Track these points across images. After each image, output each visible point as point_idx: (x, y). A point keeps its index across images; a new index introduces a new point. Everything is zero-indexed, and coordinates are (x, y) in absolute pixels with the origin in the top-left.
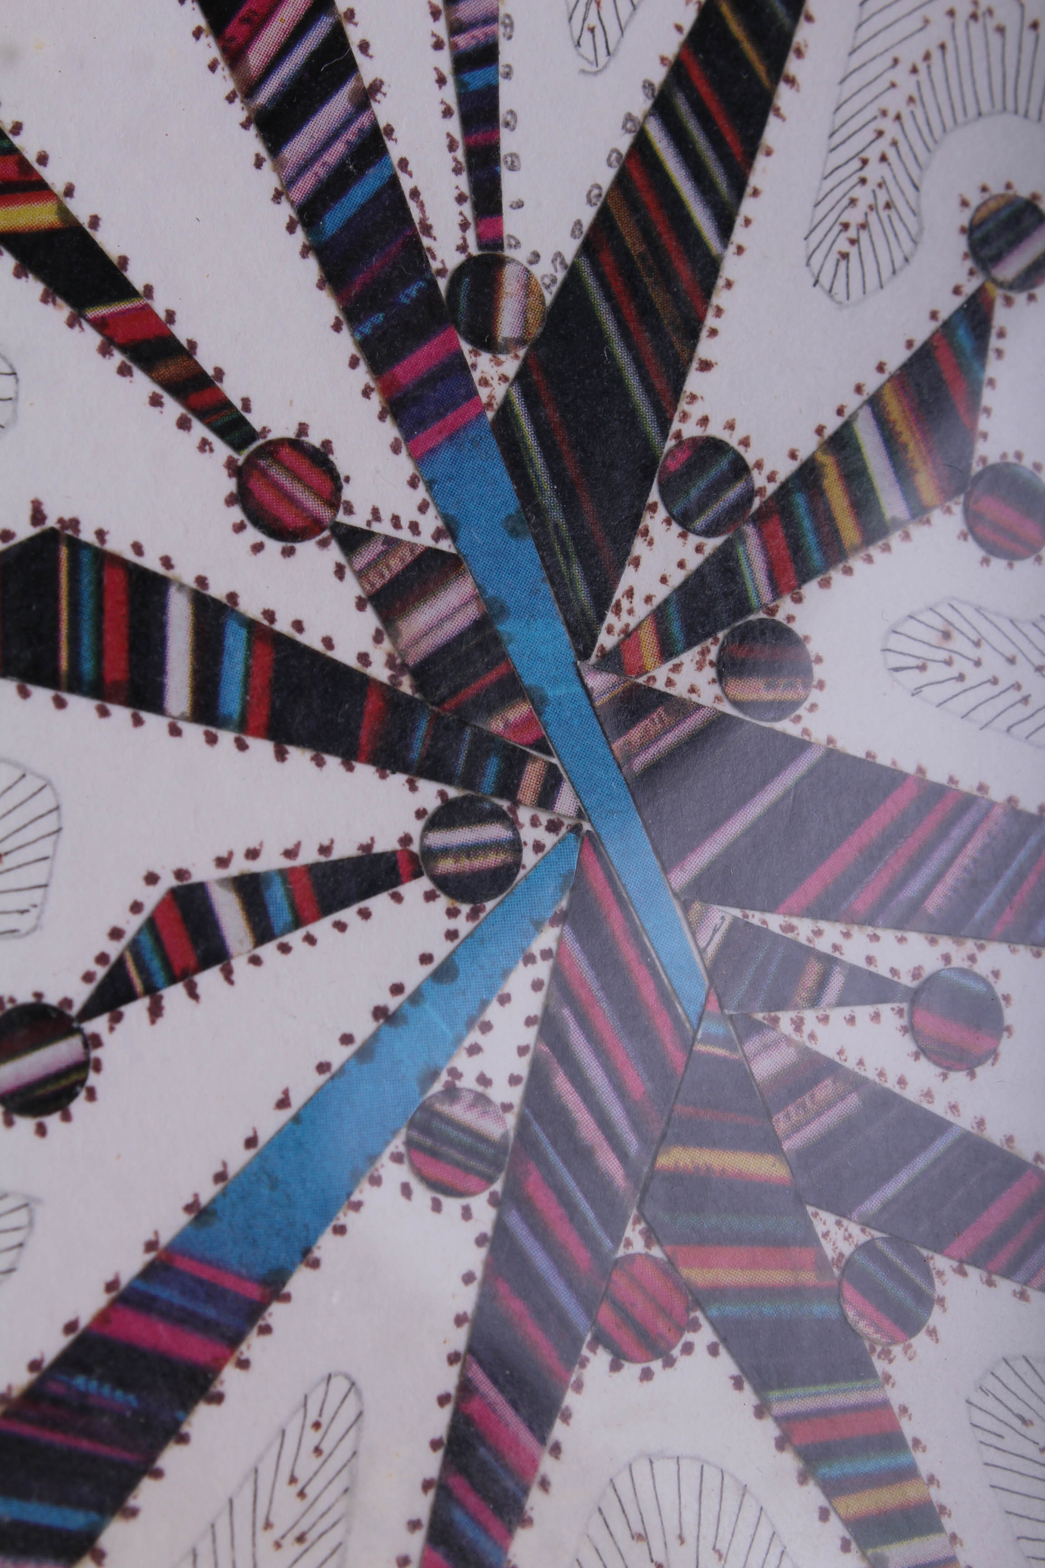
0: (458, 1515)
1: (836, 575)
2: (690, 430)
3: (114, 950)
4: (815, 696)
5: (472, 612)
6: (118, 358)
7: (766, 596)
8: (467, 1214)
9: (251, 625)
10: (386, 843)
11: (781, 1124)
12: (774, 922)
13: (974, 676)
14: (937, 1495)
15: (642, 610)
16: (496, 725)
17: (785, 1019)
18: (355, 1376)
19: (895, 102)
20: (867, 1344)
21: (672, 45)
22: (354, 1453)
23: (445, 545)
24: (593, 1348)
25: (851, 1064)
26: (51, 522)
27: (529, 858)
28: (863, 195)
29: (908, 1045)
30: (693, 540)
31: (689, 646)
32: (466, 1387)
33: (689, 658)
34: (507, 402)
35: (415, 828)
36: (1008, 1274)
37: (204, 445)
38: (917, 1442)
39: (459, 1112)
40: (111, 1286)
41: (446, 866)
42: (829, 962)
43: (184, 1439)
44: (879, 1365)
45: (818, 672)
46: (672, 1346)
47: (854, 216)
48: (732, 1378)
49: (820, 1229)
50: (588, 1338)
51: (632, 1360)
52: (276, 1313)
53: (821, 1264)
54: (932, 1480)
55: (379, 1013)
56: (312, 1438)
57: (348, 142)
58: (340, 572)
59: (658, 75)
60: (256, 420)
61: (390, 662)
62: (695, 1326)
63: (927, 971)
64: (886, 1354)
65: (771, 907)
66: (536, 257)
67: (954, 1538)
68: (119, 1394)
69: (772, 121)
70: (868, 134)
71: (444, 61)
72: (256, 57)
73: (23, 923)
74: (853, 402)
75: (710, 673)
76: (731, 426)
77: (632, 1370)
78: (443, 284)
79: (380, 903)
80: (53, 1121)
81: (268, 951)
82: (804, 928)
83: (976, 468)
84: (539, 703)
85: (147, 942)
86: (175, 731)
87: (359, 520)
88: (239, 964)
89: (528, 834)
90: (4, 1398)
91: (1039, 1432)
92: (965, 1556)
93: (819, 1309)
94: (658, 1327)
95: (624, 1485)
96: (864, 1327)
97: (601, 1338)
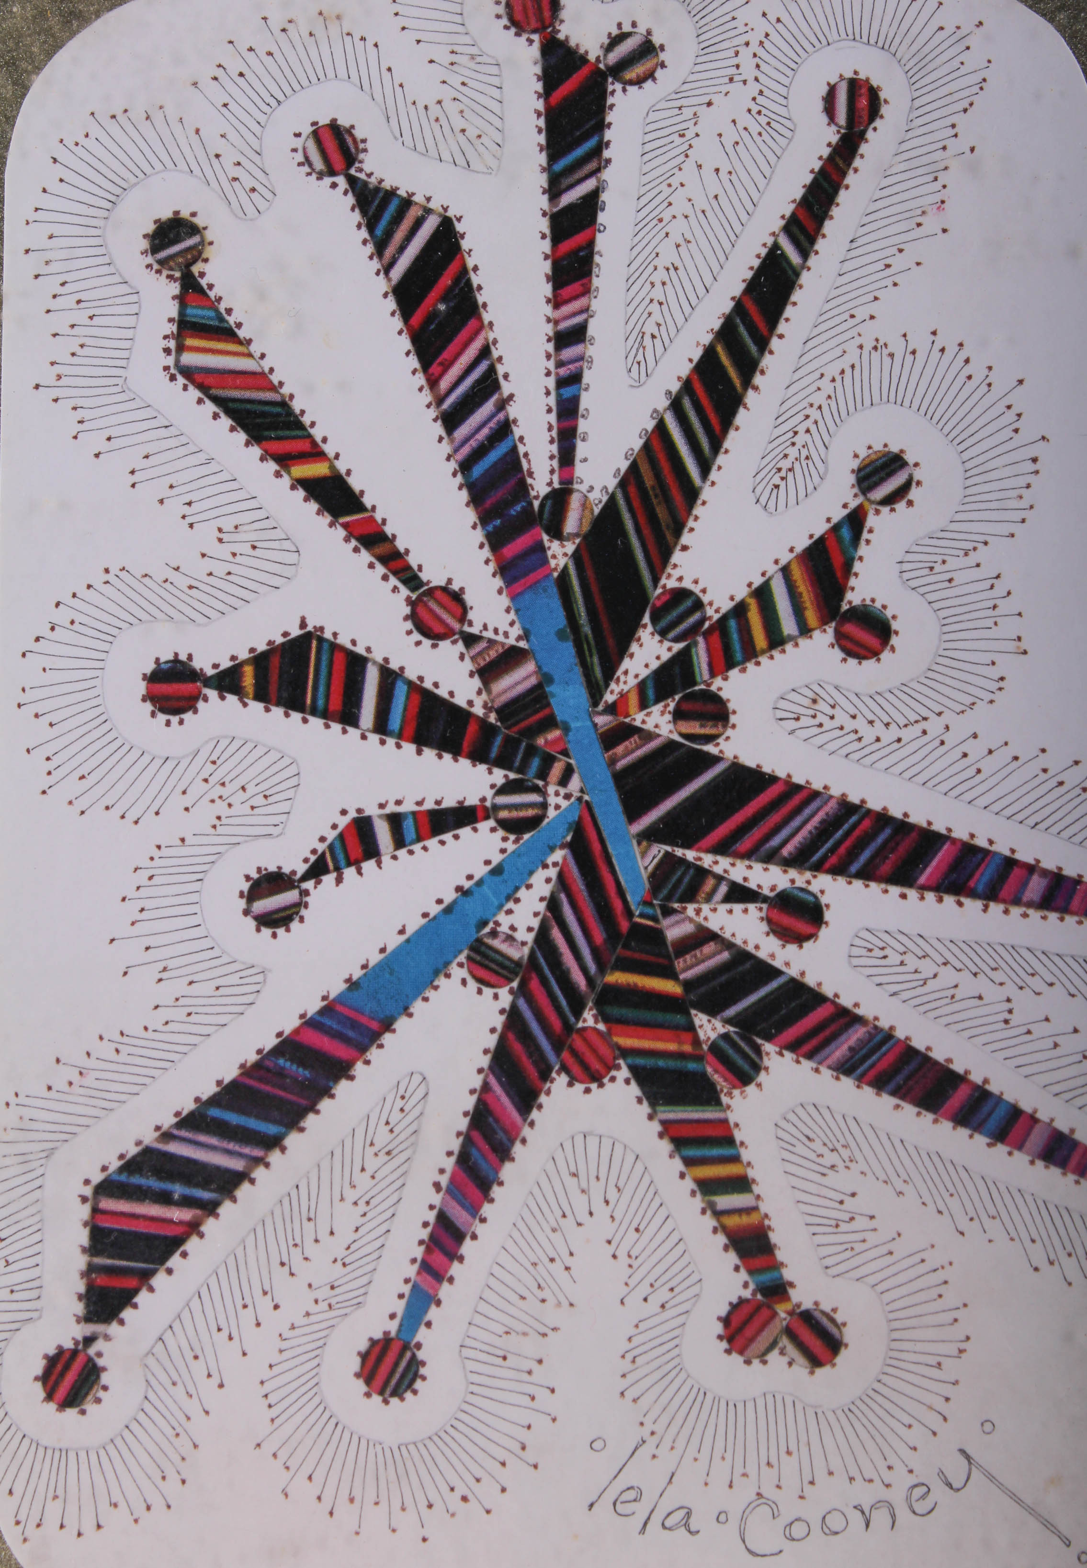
0: (474, 1152)
1: (750, 666)
2: (672, 584)
3: (321, 847)
4: (729, 732)
5: (533, 681)
6: (354, 543)
7: (706, 675)
8: (496, 997)
9: (410, 683)
10: (472, 800)
11: (679, 964)
12: (690, 855)
13: (828, 724)
14: (751, 1173)
15: (632, 682)
16: (540, 741)
17: (691, 909)
18: (427, 1075)
19: (819, 399)
20: (719, 1088)
21: (685, 370)
22: (421, 1114)
23: (522, 644)
24: (558, 1073)
25: (727, 935)
26: (310, 628)
27: (552, 813)
28: (793, 452)
29: (764, 927)
30: (667, 644)
31: (657, 701)
32: (486, 1087)
33: (657, 709)
34: (566, 567)
35: (489, 794)
36: (810, 1056)
37: (395, 589)
38: (742, 1143)
39: (496, 943)
40: (302, 1016)
41: (504, 814)
42: (720, 879)
43: (332, 1096)
44: (725, 1099)
45: (733, 719)
46: (604, 1077)
47: (785, 464)
48: (637, 1097)
49: (697, 1022)
50: (557, 1068)
51: (582, 1082)
52: (387, 1038)
53: (697, 1042)
54: (749, 1164)
55: (459, 889)
56: (400, 1103)
57: (491, 428)
58: (462, 657)
59: (675, 387)
60: (424, 576)
61: (485, 706)
62: (618, 1068)
63: (780, 888)
64: (729, 1094)
65: (688, 846)
66: (591, 489)
67: (758, 1197)
68: (301, 1070)
69: (741, 410)
70: (801, 417)
71: (551, 383)
72: (444, 384)
73: (275, 831)
74: (772, 569)
75: (668, 717)
76: (696, 582)
77: (579, 1087)
78: (536, 504)
79: (465, 832)
80: (281, 931)
81: (402, 853)
82: (707, 860)
83: (845, 607)
84: (566, 729)
85: (338, 845)
86: (364, 737)
87: (475, 630)
88: (386, 859)
89: (552, 800)
90: (242, 1066)
91: (817, 1146)
92: (764, 1208)
93: (692, 1066)
94: (597, 1066)
95: (568, 1146)
96: (716, 1077)
97: (564, 1069)
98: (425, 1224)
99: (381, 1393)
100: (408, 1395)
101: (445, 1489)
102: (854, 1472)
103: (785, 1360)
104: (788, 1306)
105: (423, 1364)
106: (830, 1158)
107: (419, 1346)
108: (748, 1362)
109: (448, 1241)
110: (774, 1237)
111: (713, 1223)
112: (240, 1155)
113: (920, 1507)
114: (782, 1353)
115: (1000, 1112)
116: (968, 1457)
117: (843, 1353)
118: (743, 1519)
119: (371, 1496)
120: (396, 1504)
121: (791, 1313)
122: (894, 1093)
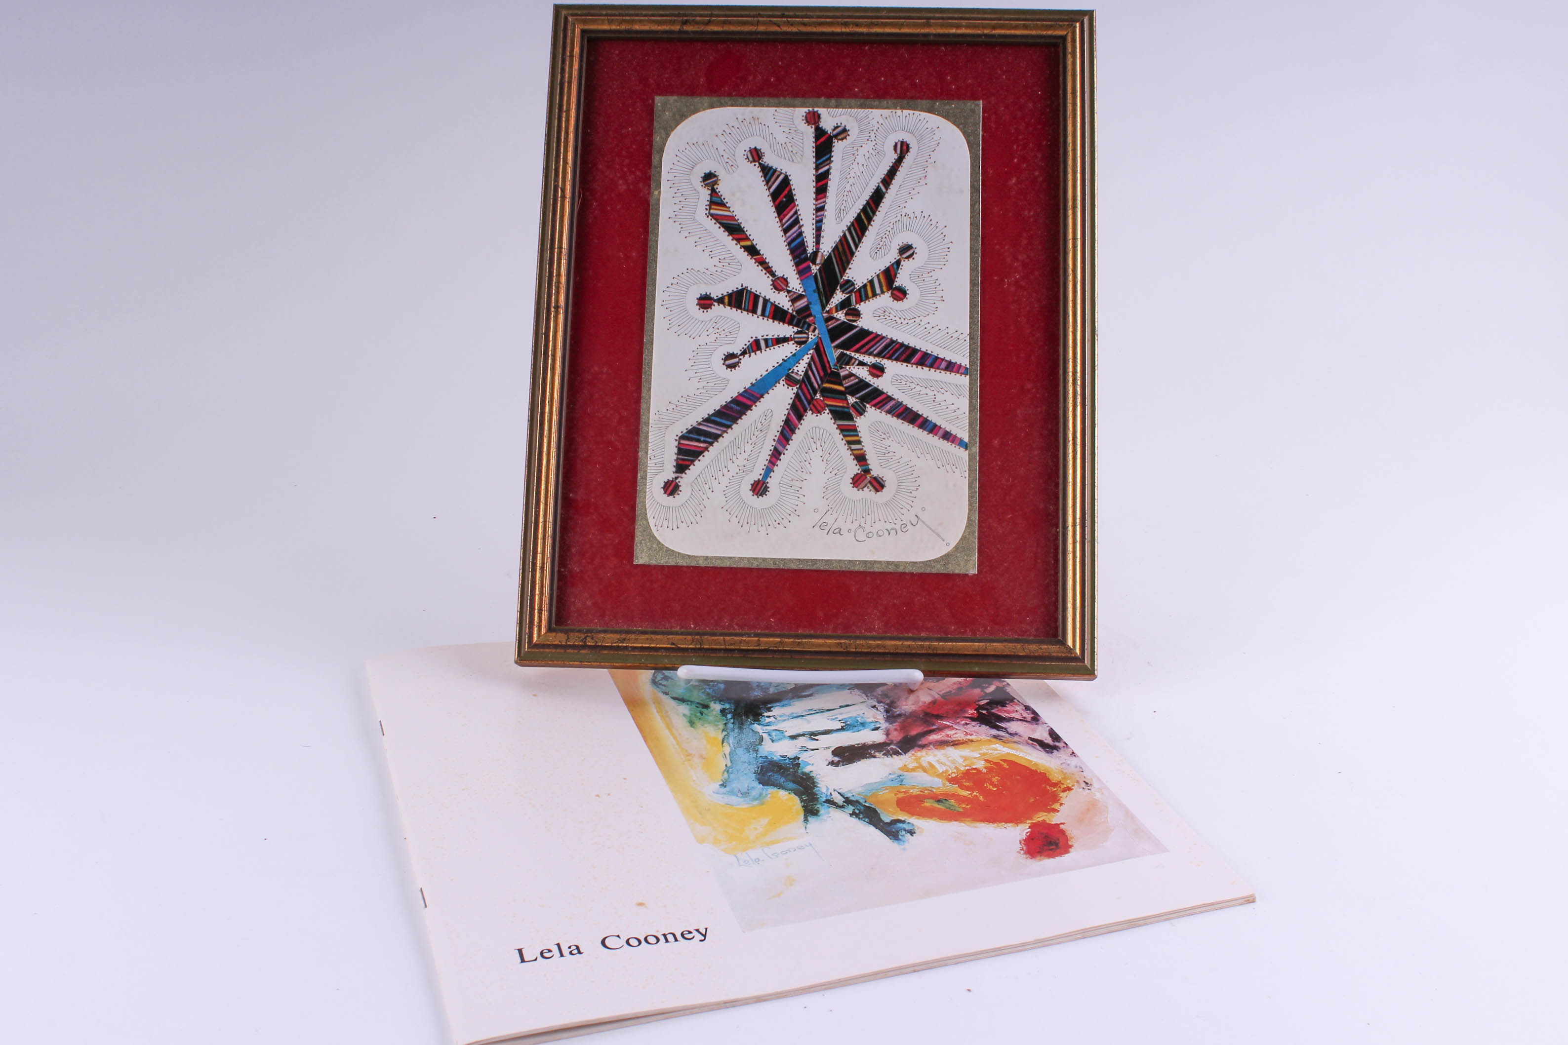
0: (785, 432)
1: (867, 302)
2: (846, 278)
3: (745, 347)
4: (860, 319)
5: (806, 303)
6: (757, 264)
7: (854, 304)
8: (792, 389)
9: (772, 303)
10: (788, 336)
11: (844, 382)
12: (848, 353)
13: (888, 318)
14: (861, 440)
15: (834, 305)
16: (807, 320)
17: (848, 367)
19: (889, 229)
20: (853, 416)
21: (852, 220)
22: (771, 421)
23: (803, 293)
24: (809, 411)
25: (858, 375)
26: (744, 287)
27: (810, 340)
28: (881, 243)
29: (868, 373)
30: (844, 295)
31: (841, 310)
32: (789, 413)
33: (840, 312)
34: (816, 273)
35: (793, 334)
36: (879, 408)
37: (768, 277)
38: (859, 431)
39: (793, 375)
40: (738, 393)
41: (796, 340)
42: (856, 359)
43: (746, 415)
44: (855, 419)
45: (861, 316)
46: (822, 412)
47: (879, 247)
48: (831, 418)
49: (848, 398)
50: (809, 409)
51: (815, 413)
52: (762, 400)
53: (848, 403)
54: (861, 437)
55: (783, 360)
56: (765, 417)
57: (797, 234)
58: (786, 296)
59: (849, 224)
60: (776, 274)
61: (792, 310)
62: (826, 410)
63: (873, 362)
64: (856, 418)
65: (847, 350)
66: (824, 251)
67: (863, 446)
68: (737, 407)
69: (867, 231)
70: (884, 234)
71: (814, 222)
72: (784, 221)
73: (732, 342)
74: (874, 275)
75: (844, 315)
76: (853, 278)
77: (815, 415)
78: (809, 255)
79: (785, 344)
80: (733, 369)
81: (768, 349)
82: (853, 354)
83: (894, 286)
84: (815, 317)
85: (750, 347)
86: (758, 317)
87: (790, 289)
88: (763, 351)
89: (810, 336)
90: (721, 406)
91: (880, 433)
92: (865, 449)
93: (846, 410)
94: (820, 409)
95: (811, 430)
96: (853, 413)
97: (811, 409)
98: (771, 450)
99: (757, 495)
100: (764, 496)
101: (773, 521)
102: (886, 520)
103: (869, 490)
104: (870, 475)
105: (769, 487)
106: (884, 436)
107: (768, 483)
108: (858, 490)
109: (777, 455)
110: (867, 457)
111: (851, 453)
112: (720, 430)
113: (904, 530)
114: (868, 488)
115: (932, 425)
116: (918, 517)
117: (885, 488)
118: (855, 531)
119: (753, 523)
120: (760, 525)
121: (870, 477)
122: (902, 419)
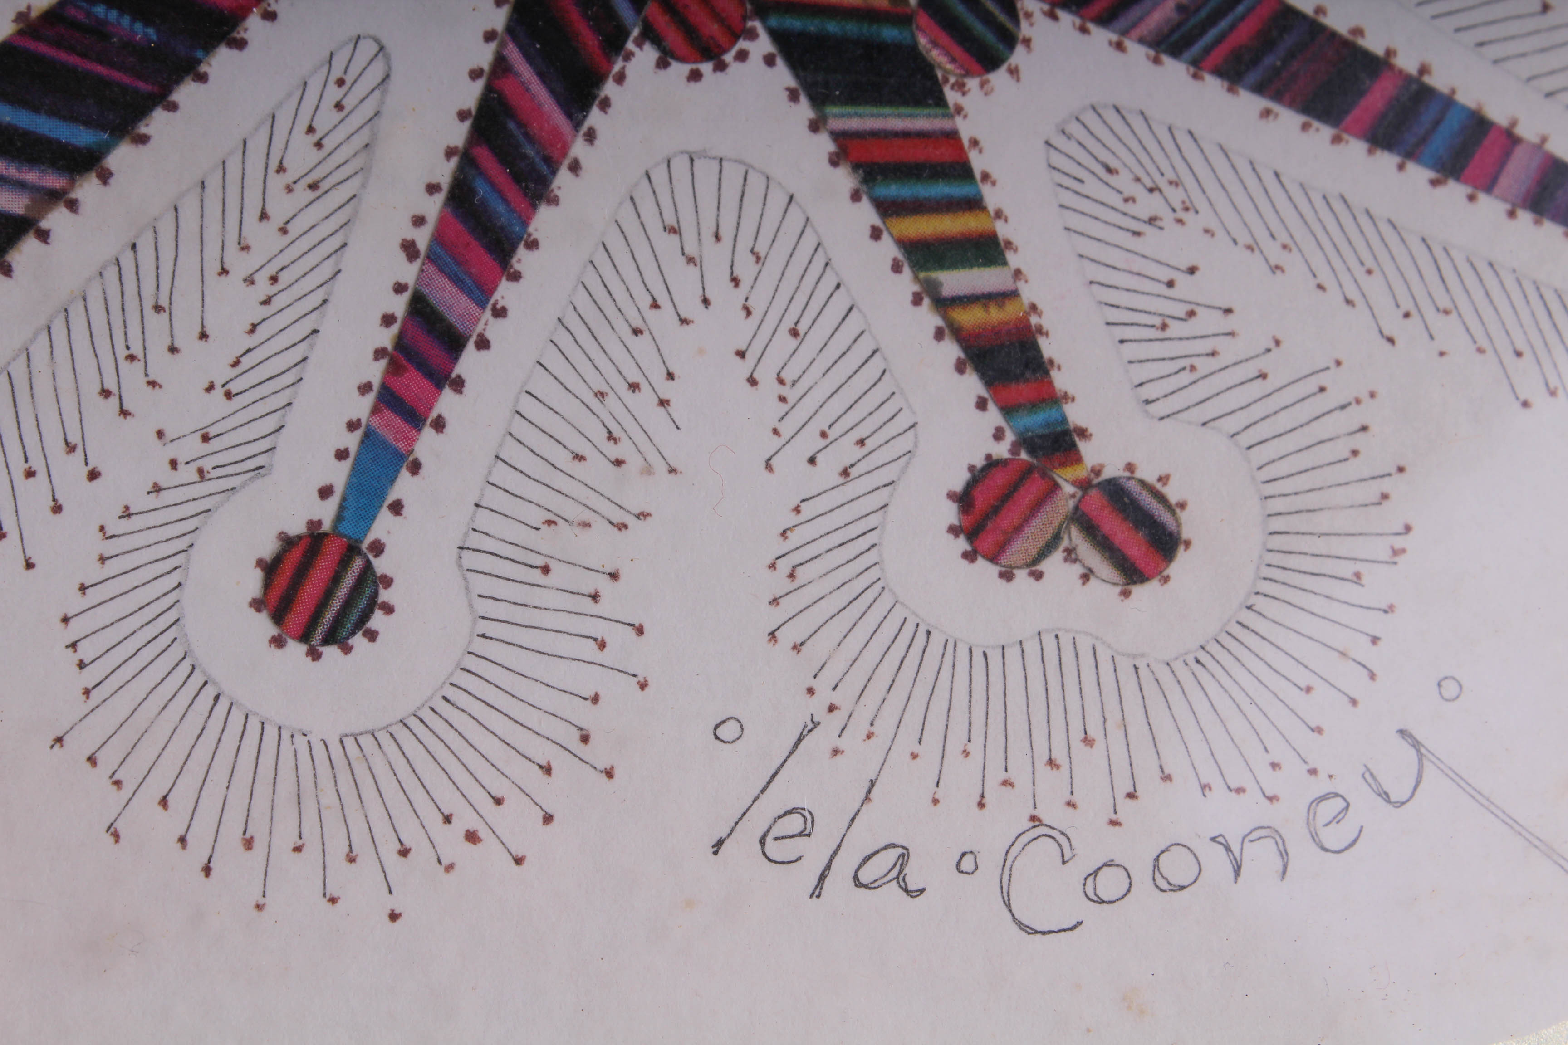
0: (482, 189)
14: (1003, 231)
18: (385, 42)
20: (939, 74)
22: (377, 114)
24: (639, 44)
32: (501, 65)
36: (1104, 20)
38: (986, 177)
43: (202, 78)
44: (951, 96)
46: (725, 51)
48: (788, 89)
50: (636, 32)
51: (683, 60)
54: (999, 214)
56: (334, 93)
62: (752, 35)
64: (960, 87)
67: (1018, 273)
68: (138, 26)
77: (679, 70)
90: (21, 17)
91: (1123, 181)
92: (1028, 293)
93: (889, 33)
94: (712, 29)
95: (660, 176)
96: (936, 55)
97: (650, 35)
98: (388, 320)
99: (304, 637)
100: (358, 641)
101: (434, 820)
102: (1209, 775)
103: (1077, 570)
104: (1080, 472)
105: (388, 582)
106: (1148, 205)
107: (378, 548)
108: (1007, 576)
109: (434, 352)
110: (1048, 348)
111: (939, 322)
112: (21, 185)
113: (1334, 837)
114: (1071, 555)
115: (1452, 123)
116: (1416, 745)
117: (1182, 556)
118: (1006, 865)
119: (285, 837)
120: (337, 849)
121: (1084, 485)
122: (1259, 89)
